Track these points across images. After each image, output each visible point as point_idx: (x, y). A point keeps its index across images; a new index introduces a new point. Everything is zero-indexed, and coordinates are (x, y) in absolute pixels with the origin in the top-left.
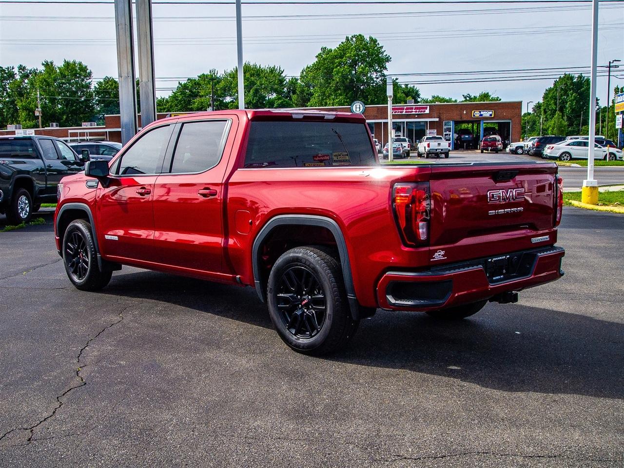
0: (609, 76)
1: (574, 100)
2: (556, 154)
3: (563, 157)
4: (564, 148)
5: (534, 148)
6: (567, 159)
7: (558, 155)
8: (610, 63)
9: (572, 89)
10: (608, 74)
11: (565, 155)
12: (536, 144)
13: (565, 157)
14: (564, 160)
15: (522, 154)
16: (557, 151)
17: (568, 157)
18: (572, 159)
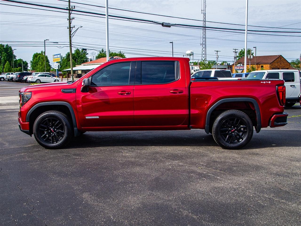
0: (45, 46)
1: (5, 56)
2: (34, 80)
3: (37, 82)
4: (37, 77)
5: (18, 78)
6: (39, 83)
7: (35, 81)
8: (45, 40)
9: (4, 51)
10: (44, 45)
11: (38, 81)
12: (18, 76)
13: (38, 82)
14: (38, 83)
15: (3, 81)
16: (34, 79)
17: (39, 81)
18: (41, 82)
